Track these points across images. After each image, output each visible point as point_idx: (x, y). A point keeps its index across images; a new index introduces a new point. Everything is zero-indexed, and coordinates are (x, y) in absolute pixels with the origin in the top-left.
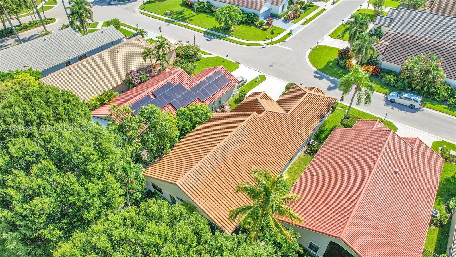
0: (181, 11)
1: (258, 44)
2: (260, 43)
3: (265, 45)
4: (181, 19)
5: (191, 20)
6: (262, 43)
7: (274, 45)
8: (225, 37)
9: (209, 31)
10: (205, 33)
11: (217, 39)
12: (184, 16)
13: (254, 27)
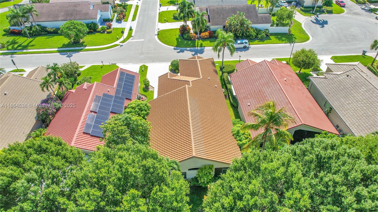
0: (12, 41)
1: (115, 45)
2: (116, 44)
3: (121, 44)
4: (19, 48)
5: (33, 46)
6: (117, 43)
7: (127, 42)
8: (82, 49)
9: (61, 49)
10: (59, 52)
11: (76, 53)
12: (21, 44)
13: (99, 34)
